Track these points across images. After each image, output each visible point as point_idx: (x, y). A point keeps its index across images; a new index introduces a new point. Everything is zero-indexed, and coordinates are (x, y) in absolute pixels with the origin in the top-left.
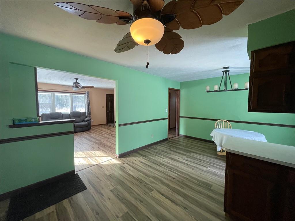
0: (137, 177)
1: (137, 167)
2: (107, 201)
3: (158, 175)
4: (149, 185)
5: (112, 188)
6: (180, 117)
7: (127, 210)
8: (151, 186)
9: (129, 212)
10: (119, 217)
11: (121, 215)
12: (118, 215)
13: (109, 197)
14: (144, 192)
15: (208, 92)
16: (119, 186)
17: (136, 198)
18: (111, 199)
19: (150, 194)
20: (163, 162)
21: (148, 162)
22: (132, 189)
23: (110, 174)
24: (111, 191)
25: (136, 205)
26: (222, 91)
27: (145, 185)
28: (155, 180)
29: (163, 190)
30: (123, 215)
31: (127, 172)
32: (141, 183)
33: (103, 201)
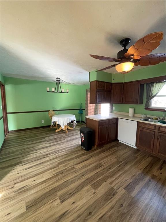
0: (52, 175)
1: (34, 173)
2: (76, 206)
3: (58, 161)
4: (67, 168)
5: (58, 201)
6: (7, 113)
7: (90, 185)
8: (69, 167)
9: (91, 184)
10: (95, 192)
11: (93, 190)
12: (93, 193)
13: (72, 203)
14: (75, 172)
15: (48, 91)
16: (57, 193)
17: (79, 179)
18: (74, 201)
19: (77, 169)
20: (43, 154)
21: (33, 163)
22: (68, 180)
23: (26, 207)
24: (62, 202)
25: (86, 179)
26: (56, 92)
27: (67, 171)
28: (64, 164)
29: (75, 162)
30: (93, 188)
31: (37, 184)
32: (62, 173)
33: (76, 209)
